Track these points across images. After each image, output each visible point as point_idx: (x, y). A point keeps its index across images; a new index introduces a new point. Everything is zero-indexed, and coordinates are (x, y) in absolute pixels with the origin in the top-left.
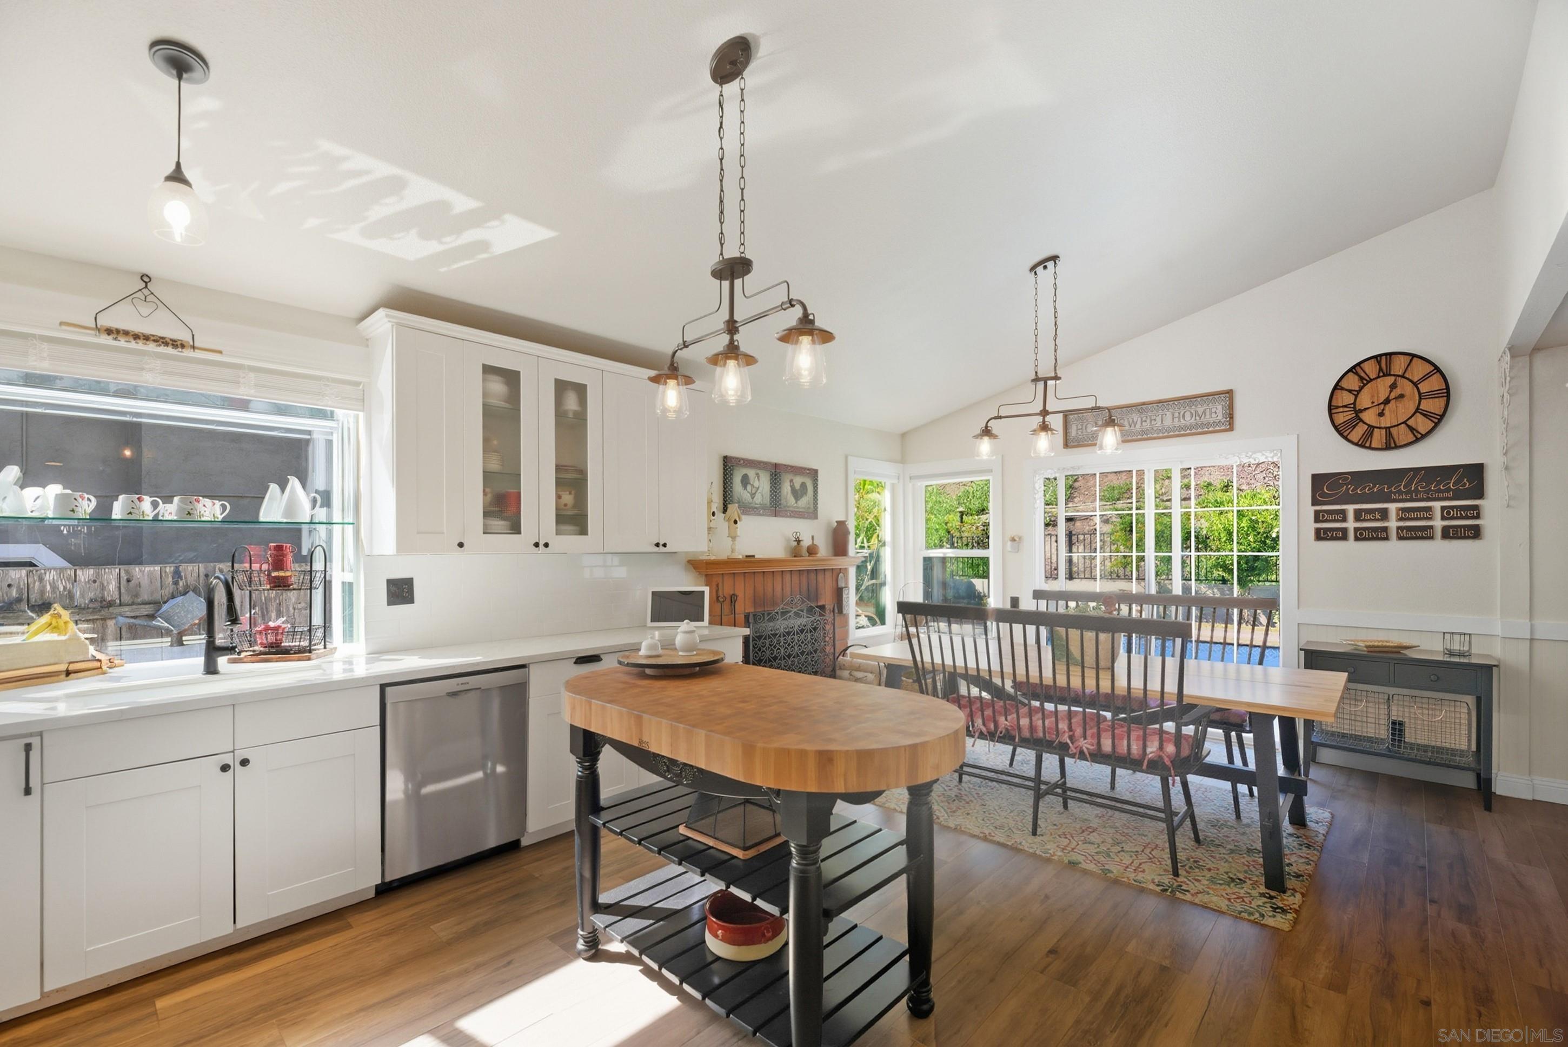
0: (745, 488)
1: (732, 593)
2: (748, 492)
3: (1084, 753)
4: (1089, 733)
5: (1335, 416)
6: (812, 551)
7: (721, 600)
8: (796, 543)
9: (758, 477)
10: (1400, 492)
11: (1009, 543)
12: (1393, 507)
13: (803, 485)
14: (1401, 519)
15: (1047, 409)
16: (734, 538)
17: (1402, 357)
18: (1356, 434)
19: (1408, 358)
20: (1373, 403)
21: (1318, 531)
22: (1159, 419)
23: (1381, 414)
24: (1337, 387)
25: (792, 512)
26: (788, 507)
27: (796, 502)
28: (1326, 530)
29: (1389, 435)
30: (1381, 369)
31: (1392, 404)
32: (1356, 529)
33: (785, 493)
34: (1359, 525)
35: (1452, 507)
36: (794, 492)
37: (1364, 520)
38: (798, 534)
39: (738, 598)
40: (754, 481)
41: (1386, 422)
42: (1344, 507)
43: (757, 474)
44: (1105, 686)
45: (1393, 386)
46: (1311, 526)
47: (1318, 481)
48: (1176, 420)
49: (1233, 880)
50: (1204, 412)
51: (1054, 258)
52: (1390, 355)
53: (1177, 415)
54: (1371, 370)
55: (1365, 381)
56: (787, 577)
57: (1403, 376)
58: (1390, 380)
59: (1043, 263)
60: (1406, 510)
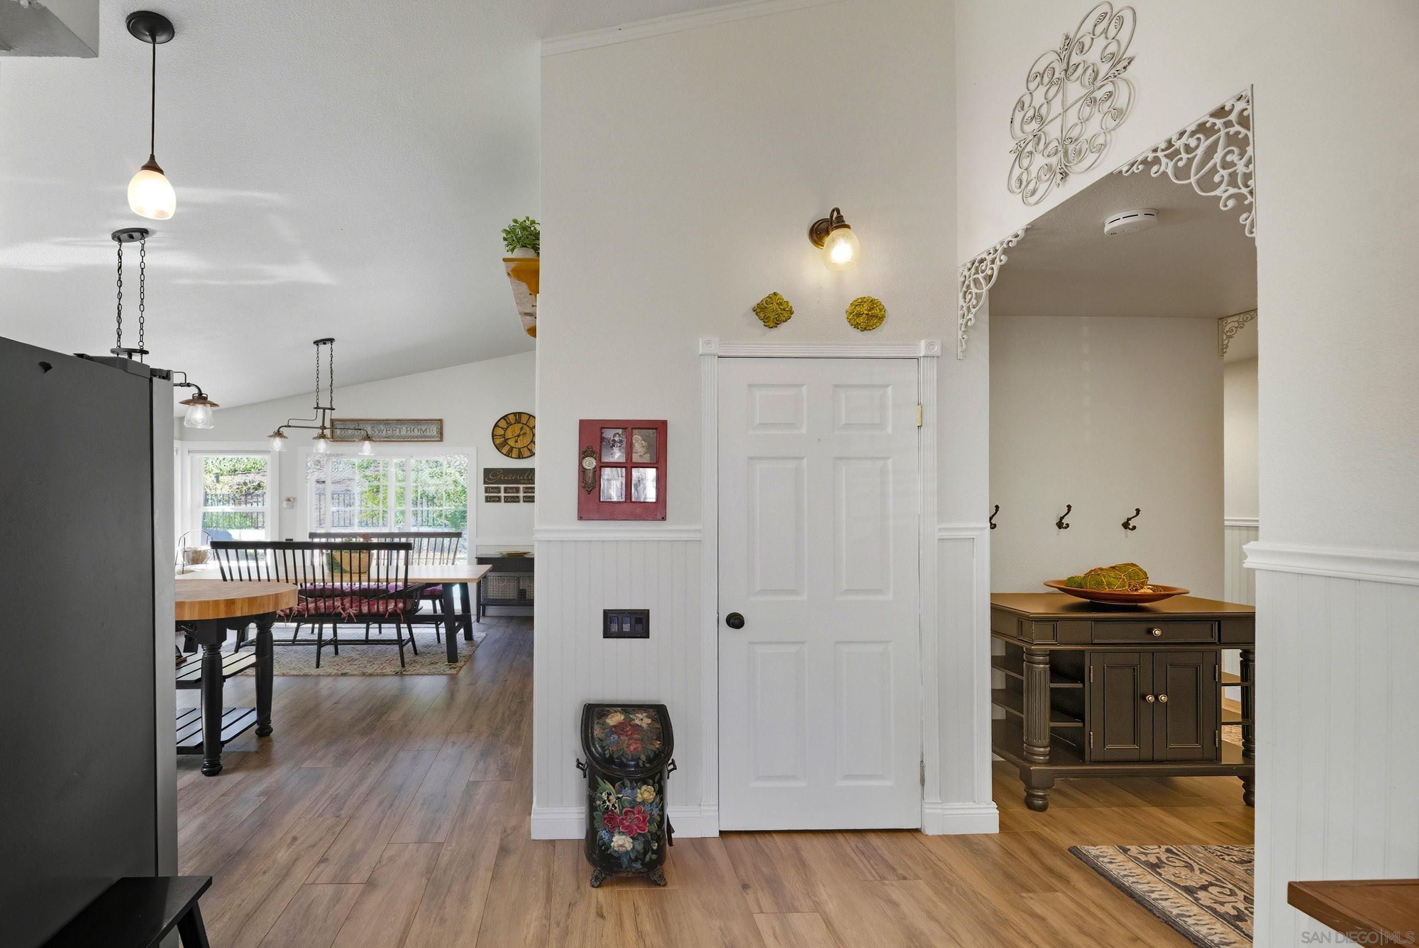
3: (351, 616)
4: (354, 605)
5: (495, 440)
10: (524, 480)
11: (285, 502)
12: (521, 486)
14: (525, 492)
15: (325, 425)
17: (526, 415)
18: (505, 450)
19: (528, 416)
20: (512, 435)
21: (487, 498)
22: (398, 430)
23: (516, 441)
24: (496, 425)
28: (491, 497)
29: (520, 452)
30: (516, 420)
31: (521, 437)
32: (505, 497)
34: (506, 495)
37: (508, 493)
41: (519, 445)
42: (499, 486)
44: (365, 584)
45: (522, 429)
46: (483, 495)
47: (487, 472)
48: (409, 432)
49: (432, 663)
50: (426, 429)
51: (331, 340)
52: (520, 413)
53: (409, 429)
54: (512, 419)
55: (509, 424)
57: (525, 424)
58: (520, 425)
59: (324, 341)
60: (527, 488)
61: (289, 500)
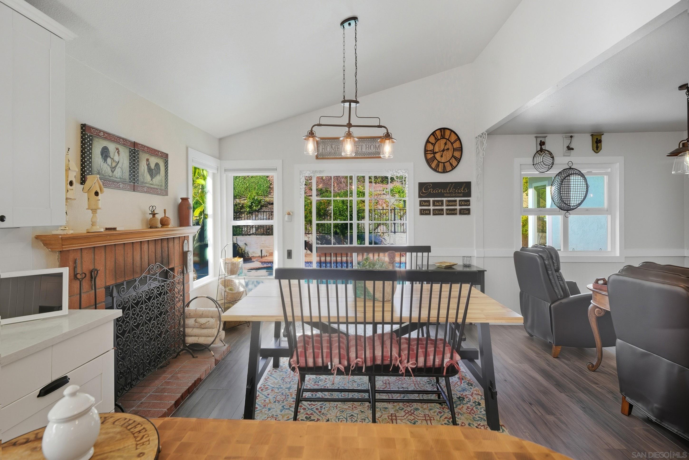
0: (105, 160)
1: (91, 268)
2: (108, 165)
5: (426, 155)
6: (164, 223)
7: (79, 276)
8: (151, 216)
9: (118, 152)
10: (447, 193)
11: (287, 216)
12: (445, 199)
13: (157, 165)
14: (447, 205)
15: (351, 123)
16: (94, 211)
17: (448, 130)
18: (433, 165)
19: (450, 132)
20: (439, 150)
21: (421, 210)
22: (360, 147)
23: (442, 156)
25: (148, 187)
26: (146, 183)
27: (152, 180)
28: (423, 210)
29: (444, 166)
30: (442, 135)
31: (445, 152)
32: (434, 210)
33: (143, 171)
34: (434, 208)
35: (462, 200)
36: (150, 170)
37: (435, 206)
38: (154, 207)
39: (99, 272)
40: (114, 155)
41: (443, 160)
42: (429, 199)
43: (117, 149)
45: (446, 144)
46: (419, 207)
47: (422, 185)
50: (379, 146)
51: (355, 18)
52: (445, 129)
54: (439, 135)
55: (437, 140)
56: (145, 247)
57: (448, 140)
58: (444, 141)
59: (348, 21)
60: (449, 201)
61: (289, 214)
